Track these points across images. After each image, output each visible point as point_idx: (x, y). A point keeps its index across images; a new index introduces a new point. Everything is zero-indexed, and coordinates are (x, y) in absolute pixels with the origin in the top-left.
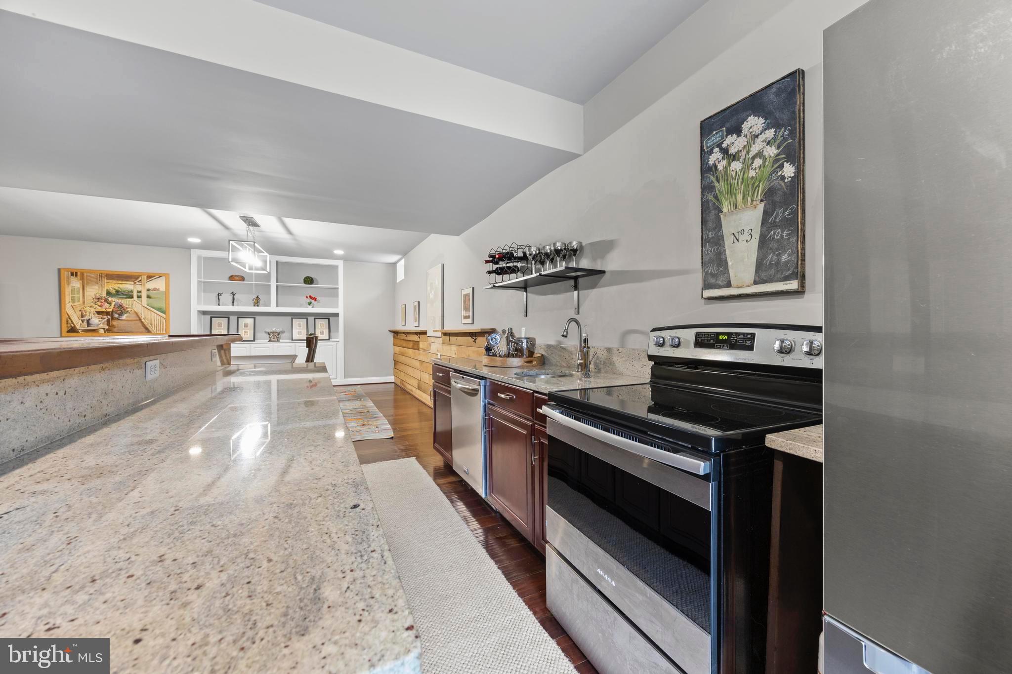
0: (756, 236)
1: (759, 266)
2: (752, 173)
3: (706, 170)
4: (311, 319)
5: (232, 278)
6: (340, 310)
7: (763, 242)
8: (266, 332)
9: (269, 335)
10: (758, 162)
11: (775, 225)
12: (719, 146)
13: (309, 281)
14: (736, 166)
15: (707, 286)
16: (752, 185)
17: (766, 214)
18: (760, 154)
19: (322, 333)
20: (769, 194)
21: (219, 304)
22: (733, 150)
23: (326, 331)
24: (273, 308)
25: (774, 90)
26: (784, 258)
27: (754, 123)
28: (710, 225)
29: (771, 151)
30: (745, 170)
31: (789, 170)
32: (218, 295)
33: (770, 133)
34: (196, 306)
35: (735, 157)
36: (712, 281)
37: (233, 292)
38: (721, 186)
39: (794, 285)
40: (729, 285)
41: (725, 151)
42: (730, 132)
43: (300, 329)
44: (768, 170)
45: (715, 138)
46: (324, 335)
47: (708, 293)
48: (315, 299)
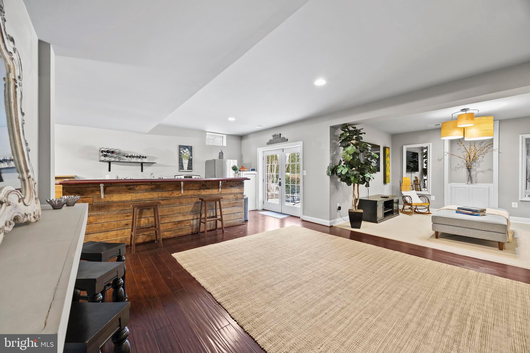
0: (187, 164)
1: (188, 168)
2: (187, 156)
3: (180, 153)
7: (188, 165)
10: (188, 155)
11: (189, 163)
12: (182, 150)
14: (185, 154)
15: (180, 169)
16: (187, 157)
17: (189, 162)
18: (188, 154)
20: (189, 159)
22: (184, 152)
25: (190, 147)
26: (191, 167)
27: (187, 149)
28: (181, 161)
29: (189, 154)
30: (186, 154)
31: (191, 157)
33: (189, 152)
35: (185, 153)
36: (181, 169)
38: (182, 156)
39: (191, 171)
40: (184, 170)
41: (183, 151)
42: (184, 149)
44: (189, 156)
45: (181, 149)
47: (180, 170)
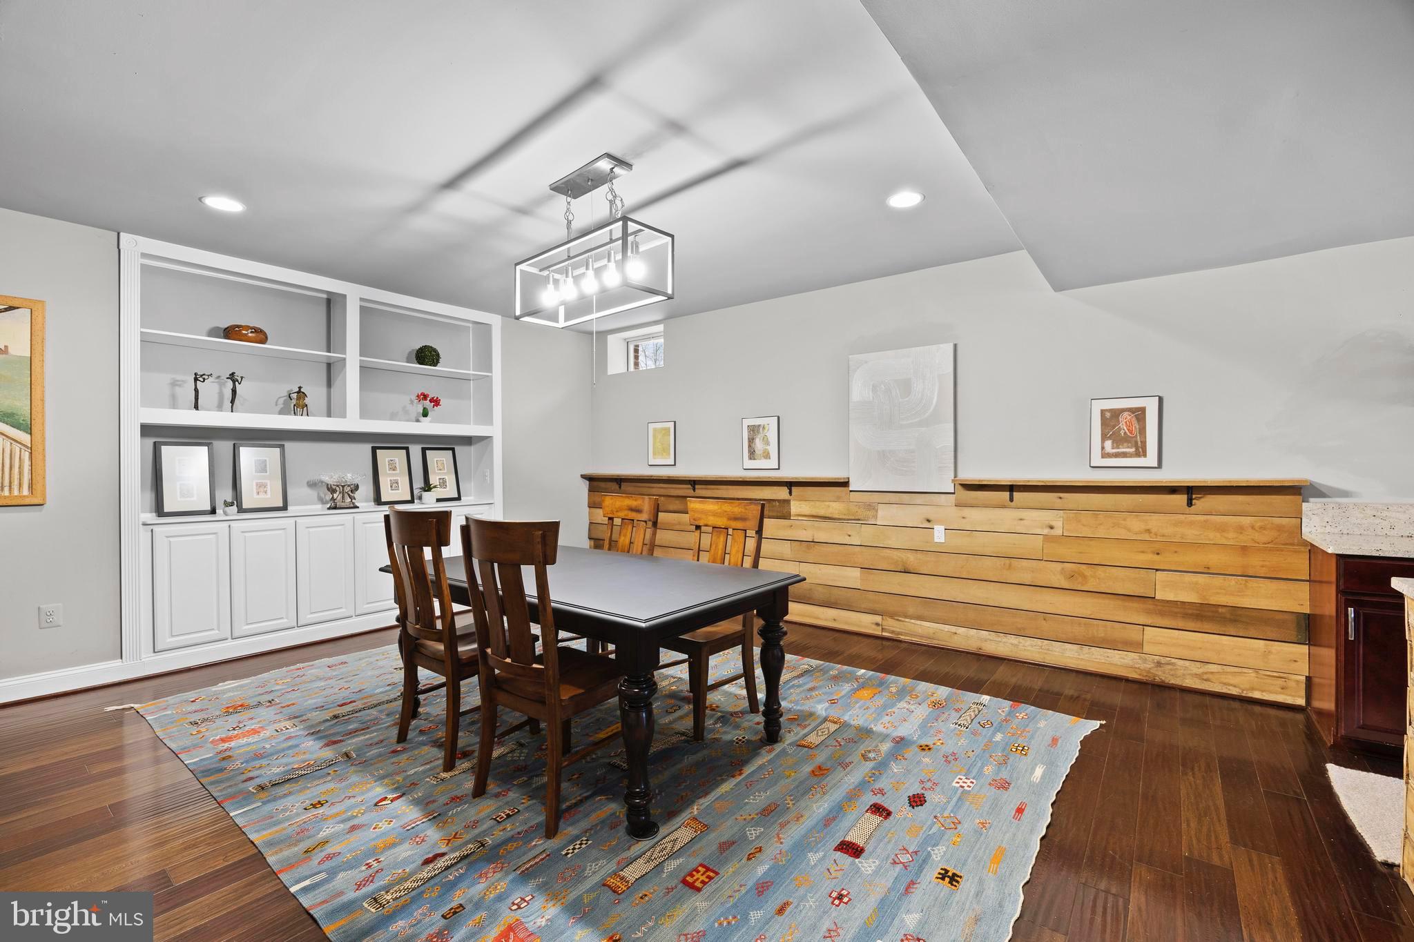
4: (415, 450)
5: (231, 332)
6: (494, 430)
8: (312, 485)
9: (333, 491)
13: (427, 356)
19: (443, 483)
21: (196, 407)
23: (451, 479)
24: (352, 422)
32: (196, 380)
34: (137, 413)
37: (233, 374)
43: (393, 475)
46: (448, 489)
48: (436, 402)
